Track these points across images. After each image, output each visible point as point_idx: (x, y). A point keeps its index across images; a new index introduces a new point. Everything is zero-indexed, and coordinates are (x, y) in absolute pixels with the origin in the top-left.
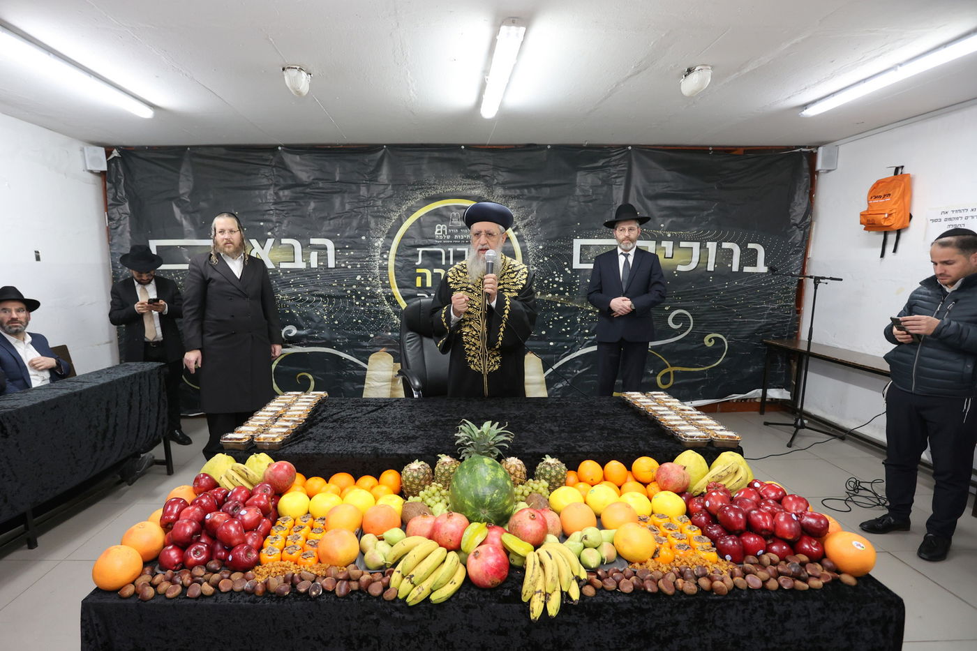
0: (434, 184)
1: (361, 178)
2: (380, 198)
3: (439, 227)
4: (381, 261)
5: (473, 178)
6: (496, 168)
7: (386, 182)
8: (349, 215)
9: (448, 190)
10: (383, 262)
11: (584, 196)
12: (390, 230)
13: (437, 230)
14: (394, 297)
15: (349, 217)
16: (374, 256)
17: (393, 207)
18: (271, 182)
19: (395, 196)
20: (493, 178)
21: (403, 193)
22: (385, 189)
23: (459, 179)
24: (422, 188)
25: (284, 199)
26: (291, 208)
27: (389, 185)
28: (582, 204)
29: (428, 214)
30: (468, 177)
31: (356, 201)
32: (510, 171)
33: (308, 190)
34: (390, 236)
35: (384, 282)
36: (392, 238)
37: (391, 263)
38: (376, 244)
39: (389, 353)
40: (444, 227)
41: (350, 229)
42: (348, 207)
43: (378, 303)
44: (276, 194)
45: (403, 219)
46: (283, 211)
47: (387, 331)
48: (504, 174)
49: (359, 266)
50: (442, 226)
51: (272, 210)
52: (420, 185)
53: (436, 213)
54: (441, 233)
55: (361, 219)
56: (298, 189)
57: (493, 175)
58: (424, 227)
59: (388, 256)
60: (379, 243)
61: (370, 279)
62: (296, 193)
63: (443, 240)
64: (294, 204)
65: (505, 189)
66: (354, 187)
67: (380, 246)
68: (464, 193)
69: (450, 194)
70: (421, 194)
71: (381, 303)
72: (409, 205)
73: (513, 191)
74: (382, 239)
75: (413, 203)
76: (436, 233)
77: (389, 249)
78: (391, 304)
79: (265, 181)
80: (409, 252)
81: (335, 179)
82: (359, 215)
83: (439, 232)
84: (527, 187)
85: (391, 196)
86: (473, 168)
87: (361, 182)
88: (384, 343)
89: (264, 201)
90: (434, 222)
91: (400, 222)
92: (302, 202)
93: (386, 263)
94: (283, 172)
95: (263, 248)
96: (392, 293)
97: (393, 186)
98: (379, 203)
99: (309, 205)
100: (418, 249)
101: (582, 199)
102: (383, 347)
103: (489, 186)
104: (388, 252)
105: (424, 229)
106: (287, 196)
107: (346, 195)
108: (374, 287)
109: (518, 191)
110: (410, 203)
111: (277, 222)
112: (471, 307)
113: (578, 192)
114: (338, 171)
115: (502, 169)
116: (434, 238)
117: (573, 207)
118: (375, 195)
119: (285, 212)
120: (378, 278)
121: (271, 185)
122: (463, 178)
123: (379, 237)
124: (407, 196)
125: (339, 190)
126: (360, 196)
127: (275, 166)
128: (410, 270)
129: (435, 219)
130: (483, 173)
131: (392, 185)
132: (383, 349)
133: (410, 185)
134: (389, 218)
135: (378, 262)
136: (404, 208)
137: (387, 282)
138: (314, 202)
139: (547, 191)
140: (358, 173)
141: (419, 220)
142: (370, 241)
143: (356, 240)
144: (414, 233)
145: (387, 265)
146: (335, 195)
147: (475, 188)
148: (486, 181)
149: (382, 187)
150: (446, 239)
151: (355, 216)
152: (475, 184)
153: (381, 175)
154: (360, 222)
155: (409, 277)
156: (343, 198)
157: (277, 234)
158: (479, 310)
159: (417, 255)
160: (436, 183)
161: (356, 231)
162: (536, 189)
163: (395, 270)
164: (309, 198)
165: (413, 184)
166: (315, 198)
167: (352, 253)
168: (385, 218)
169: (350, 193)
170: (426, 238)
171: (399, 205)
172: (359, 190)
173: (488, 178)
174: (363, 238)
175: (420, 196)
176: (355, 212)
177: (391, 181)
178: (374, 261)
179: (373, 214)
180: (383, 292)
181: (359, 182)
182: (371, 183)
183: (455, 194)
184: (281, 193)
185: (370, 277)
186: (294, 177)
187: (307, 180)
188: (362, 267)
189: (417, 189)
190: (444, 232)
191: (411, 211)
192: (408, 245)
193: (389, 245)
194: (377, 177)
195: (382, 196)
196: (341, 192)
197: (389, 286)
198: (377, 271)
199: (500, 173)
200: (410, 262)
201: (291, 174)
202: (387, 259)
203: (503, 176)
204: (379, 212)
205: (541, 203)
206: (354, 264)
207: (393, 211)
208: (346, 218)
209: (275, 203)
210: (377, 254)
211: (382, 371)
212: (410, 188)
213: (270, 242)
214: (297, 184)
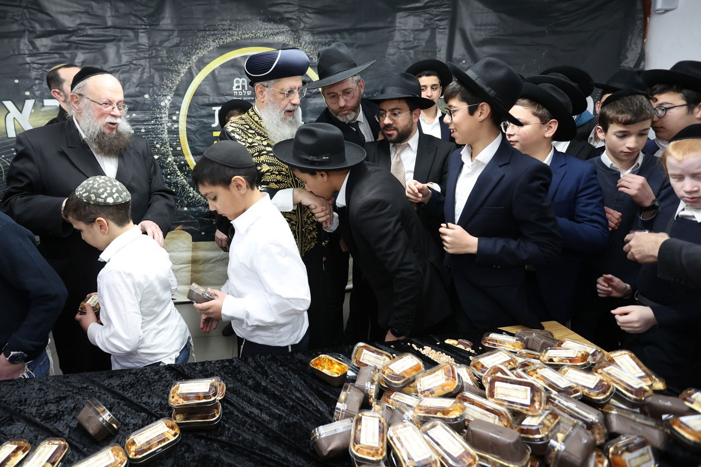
0: (230, 29)
1: (140, 22)
2: (164, 47)
3: (238, 82)
4: (169, 124)
5: (275, 21)
6: (302, 8)
7: (170, 27)
8: (127, 68)
9: (246, 36)
10: (173, 125)
11: (405, 42)
12: (178, 85)
13: (236, 85)
14: (188, 166)
15: (127, 72)
16: (161, 118)
17: (181, 57)
18: (23, 28)
19: (182, 44)
20: (300, 20)
21: (192, 40)
22: (169, 36)
23: (260, 23)
24: (215, 35)
25: (42, 50)
26: (52, 61)
27: (174, 30)
28: (402, 51)
29: (223, 66)
30: (269, 20)
31: (135, 51)
32: (320, 12)
33: (74, 38)
34: (179, 94)
35: (175, 149)
36: (182, 96)
37: (182, 126)
38: (163, 104)
39: (187, 231)
40: (243, 82)
41: (130, 86)
42: (125, 59)
43: (169, 174)
44: (32, 43)
45: (194, 73)
46: (42, 64)
47: (182, 207)
48: (312, 16)
49: (143, 131)
50: (241, 80)
51: (28, 63)
52: (211, 30)
53: (233, 64)
54: (241, 89)
55: (142, 73)
56: (61, 37)
57: (298, 17)
58: (220, 81)
59: (178, 118)
60: (166, 102)
61: (158, 146)
62: (58, 42)
63: (243, 96)
64: (56, 56)
65: (313, 34)
66: (131, 34)
67: (168, 106)
68: (265, 41)
69: (249, 41)
70: (214, 41)
71: (173, 173)
72: (200, 55)
73: (323, 36)
74: (169, 97)
75: (205, 52)
76: (234, 88)
77: (179, 109)
78: (185, 175)
79: (15, 27)
80: (204, 112)
81: (106, 24)
82: (139, 68)
83: (238, 87)
84: (339, 32)
85: (177, 45)
86: (275, 9)
87: (140, 27)
88: (180, 219)
89: (16, 53)
90: (231, 75)
91: (190, 77)
92: (67, 54)
93: (176, 126)
94: (40, 15)
95: (21, 112)
96: (185, 161)
97: (180, 31)
98: (164, 53)
99: (76, 55)
100: (214, 108)
101: (402, 45)
102: (178, 224)
103: (295, 31)
104: (177, 112)
105: (220, 84)
106: (45, 46)
107: (122, 44)
108: (163, 154)
109: (329, 36)
110: (201, 53)
111: (36, 79)
112: (280, 174)
113: (397, 36)
114: (109, 14)
115: (310, 11)
116: (232, 95)
117: (392, 55)
118: (157, 43)
119: (46, 66)
120: (168, 144)
121: (24, 31)
122: (264, 21)
123: (165, 95)
124: (197, 44)
125: (112, 38)
126: (139, 44)
127: (26, 8)
128: (205, 133)
129: (233, 71)
130: (288, 15)
131: (178, 31)
132: (179, 227)
133: (199, 31)
134: (176, 71)
135: (167, 124)
136: (194, 58)
137: (179, 149)
138: (84, 53)
139: (362, 35)
140: (135, 16)
141: (213, 73)
142: (155, 99)
143: (138, 99)
144: (208, 89)
145: (178, 128)
146: (108, 45)
147: (278, 33)
148: (291, 25)
149: (166, 33)
150: (247, 96)
151: (135, 69)
152: (278, 28)
153: (163, 18)
154: (141, 77)
155: (205, 141)
156: (118, 48)
157: (37, 93)
158: (288, 176)
159: (213, 115)
160: (232, 27)
161: (137, 89)
162: (350, 34)
163: (187, 135)
164: (76, 48)
165: (205, 30)
166: (83, 49)
167: (134, 115)
168: (172, 71)
169: (126, 41)
170: (223, 95)
171: (188, 55)
172: (137, 37)
173: (294, 21)
174: (147, 96)
175: (212, 44)
176: (134, 64)
177: (176, 25)
178: (161, 124)
179: (155, 66)
180: (175, 161)
181: (136, 27)
182: (153, 27)
183: (254, 41)
184: (39, 42)
185: (157, 143)
186: (53, 22)
187: (72, 25)
188: (148, 131)
189: (209, 36)
190: (243, 87)
191: (202, 64)
192: (201, 103)
193: (178, 104)
194: (159, 20)
195: (167, 44)
196: (115, 40)
197: (181, 153)
198: (166, 136)
199: (307, 14)
200: (206, 123)
201: (49, 18)
202: (177, 122)
203: (312, 19)
204: (164, 64)
205: (356, 50)
206: (137, 129)
207: (180, 63)
208: (123, 72)
209: (30, 55)
210: (164, 115)
211: (181, 251)
212: (200, 34)
213: (29, 104)
214: (58, 30)
